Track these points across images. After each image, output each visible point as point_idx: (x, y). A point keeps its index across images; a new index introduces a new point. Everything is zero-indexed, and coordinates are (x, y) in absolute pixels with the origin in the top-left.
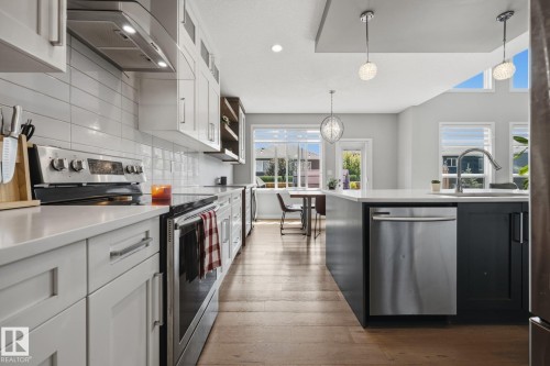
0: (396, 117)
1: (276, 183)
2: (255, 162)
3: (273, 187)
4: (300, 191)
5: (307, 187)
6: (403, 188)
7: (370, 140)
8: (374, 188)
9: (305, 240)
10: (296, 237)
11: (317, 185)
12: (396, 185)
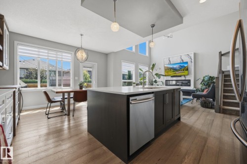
0: (106, 55)
1: (39, 84)
2: (19, 70)
3: (37, 87)
4: (58, 89)
5: (62, 87)
6: (109, 86)
7: (96, 64)
8: (98, 87)
9: (67, 119)
10: (60, 118)
11: (69, 85)
12: (106, 85)
